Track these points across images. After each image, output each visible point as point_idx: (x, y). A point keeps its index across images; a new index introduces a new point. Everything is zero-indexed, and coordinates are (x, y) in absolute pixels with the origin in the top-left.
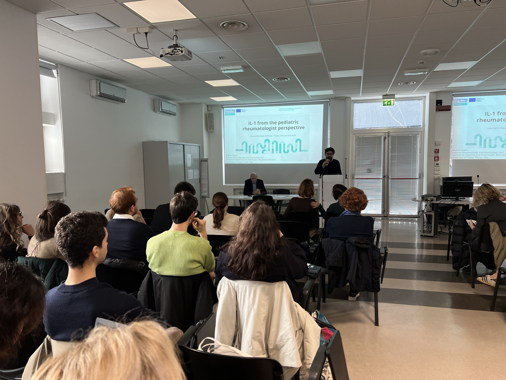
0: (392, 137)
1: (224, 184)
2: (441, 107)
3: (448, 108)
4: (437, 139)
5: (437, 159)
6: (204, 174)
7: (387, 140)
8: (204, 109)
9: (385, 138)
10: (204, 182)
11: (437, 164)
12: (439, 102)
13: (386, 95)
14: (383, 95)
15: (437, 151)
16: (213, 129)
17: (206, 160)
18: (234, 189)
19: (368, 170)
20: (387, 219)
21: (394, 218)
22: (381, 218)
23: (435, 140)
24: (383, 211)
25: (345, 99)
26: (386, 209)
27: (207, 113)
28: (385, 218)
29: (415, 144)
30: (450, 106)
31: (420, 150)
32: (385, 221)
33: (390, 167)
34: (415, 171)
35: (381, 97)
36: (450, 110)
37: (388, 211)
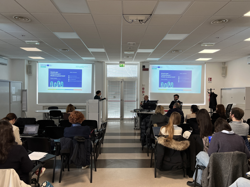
0: (124, 81)
1: (37, 104)
2: (144, 69)
3: (147, 70)
4: (143, 83)
5: (143, 92)
6: (24, 98)
7: (122, 83)
8: (26, 63)
9: (121, 82)
10: (24, 102)
11: (144, 95)
12: (144, 67)
13: (121, 62)
14: (120, 62)
15: (143, 89)
16: (31, 74)
17: (26, 91)
18: (43, 107)
19: (114, 97)
20: (123, 121)
21: (126, 120)
22: (120, 120)
23: (143, 84)
24: (121, 117)
25: (102, 62)
26: (122, 116)
27: (28, 64)
28: (122, 120)
29: (134, 85)
30: (148, 69)
31: (137, 88)
32: (122, 121)
33: (124, 95)
34: (134, 97)
35: (119, 63)
36: (148, 70)
37: (123, 116)
